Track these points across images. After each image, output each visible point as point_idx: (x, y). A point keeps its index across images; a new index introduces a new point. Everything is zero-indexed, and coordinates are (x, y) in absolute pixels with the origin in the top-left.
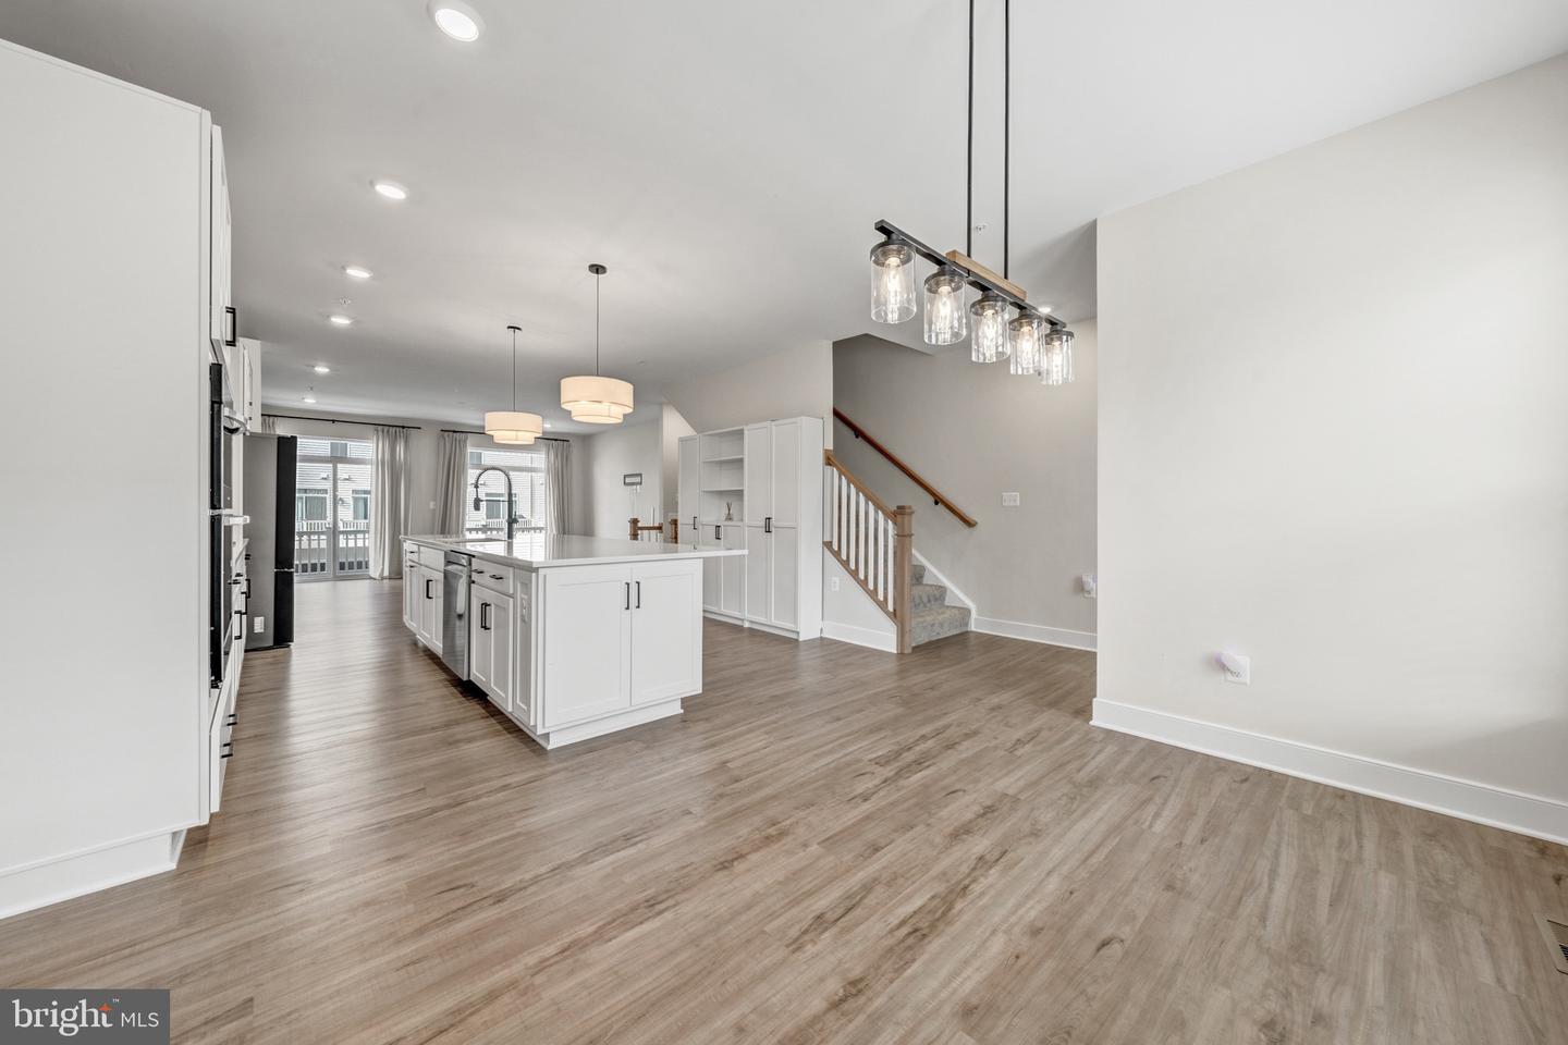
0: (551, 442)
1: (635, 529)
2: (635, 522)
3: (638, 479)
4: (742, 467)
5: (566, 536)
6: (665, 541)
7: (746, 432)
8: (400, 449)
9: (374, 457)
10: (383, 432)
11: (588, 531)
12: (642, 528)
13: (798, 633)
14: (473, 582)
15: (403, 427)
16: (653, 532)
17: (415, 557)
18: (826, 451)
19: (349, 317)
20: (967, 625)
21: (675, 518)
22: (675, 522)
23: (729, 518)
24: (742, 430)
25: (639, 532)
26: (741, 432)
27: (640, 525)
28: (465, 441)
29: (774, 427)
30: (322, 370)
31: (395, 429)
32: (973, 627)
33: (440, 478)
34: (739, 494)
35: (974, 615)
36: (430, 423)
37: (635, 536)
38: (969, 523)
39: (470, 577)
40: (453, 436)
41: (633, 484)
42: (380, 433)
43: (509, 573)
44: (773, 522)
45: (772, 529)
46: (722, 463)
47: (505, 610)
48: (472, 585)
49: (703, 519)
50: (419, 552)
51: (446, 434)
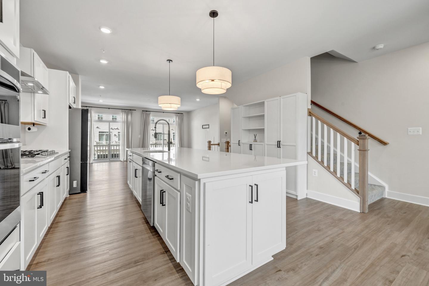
0: (177, 114)
1: (210, 144)
2: (210, 142)
3: (207, 126)
4: (264, 119)
5: (182, 148)
6: (221, 150)
7: (266, 104)
8: (129, 117)
9: (121, 120)
10: (124, 111)
11: (189, 146)
12: (212, 145)
13: (297, 196)
14: (156, 176)
15: (130, 110)
16: (216, 146)
17: (131, 157)
18: (308, 109)
19: (107, 60)
20: (382, 194)
21: (228, 140)
22: (228, 143)
23: (255, 141)
24: (264, 102)
25: (211, 146)
26: (263, 103)
27: (211, 143)
28: (150, 114)
29: (282, 99)
30: (102, 87)
31: (128, 110)
32: (386, 196)
33: (142, 128)
34: (262, 130)
35: (387, 189)
36: (139, 108)
37: (209, 148)
38: (384, 143)
39: (154, 172)
40: (146, 112)
41: (206, 128)
42: (123, 112)
43: (177, 177)
44: (281, 143)
45: (281, 146)
46: (250, 118)
47: (175, 198)
48: (155, 177)
49: (242, 141)
50: (133, 156)
51: (144, 112)
